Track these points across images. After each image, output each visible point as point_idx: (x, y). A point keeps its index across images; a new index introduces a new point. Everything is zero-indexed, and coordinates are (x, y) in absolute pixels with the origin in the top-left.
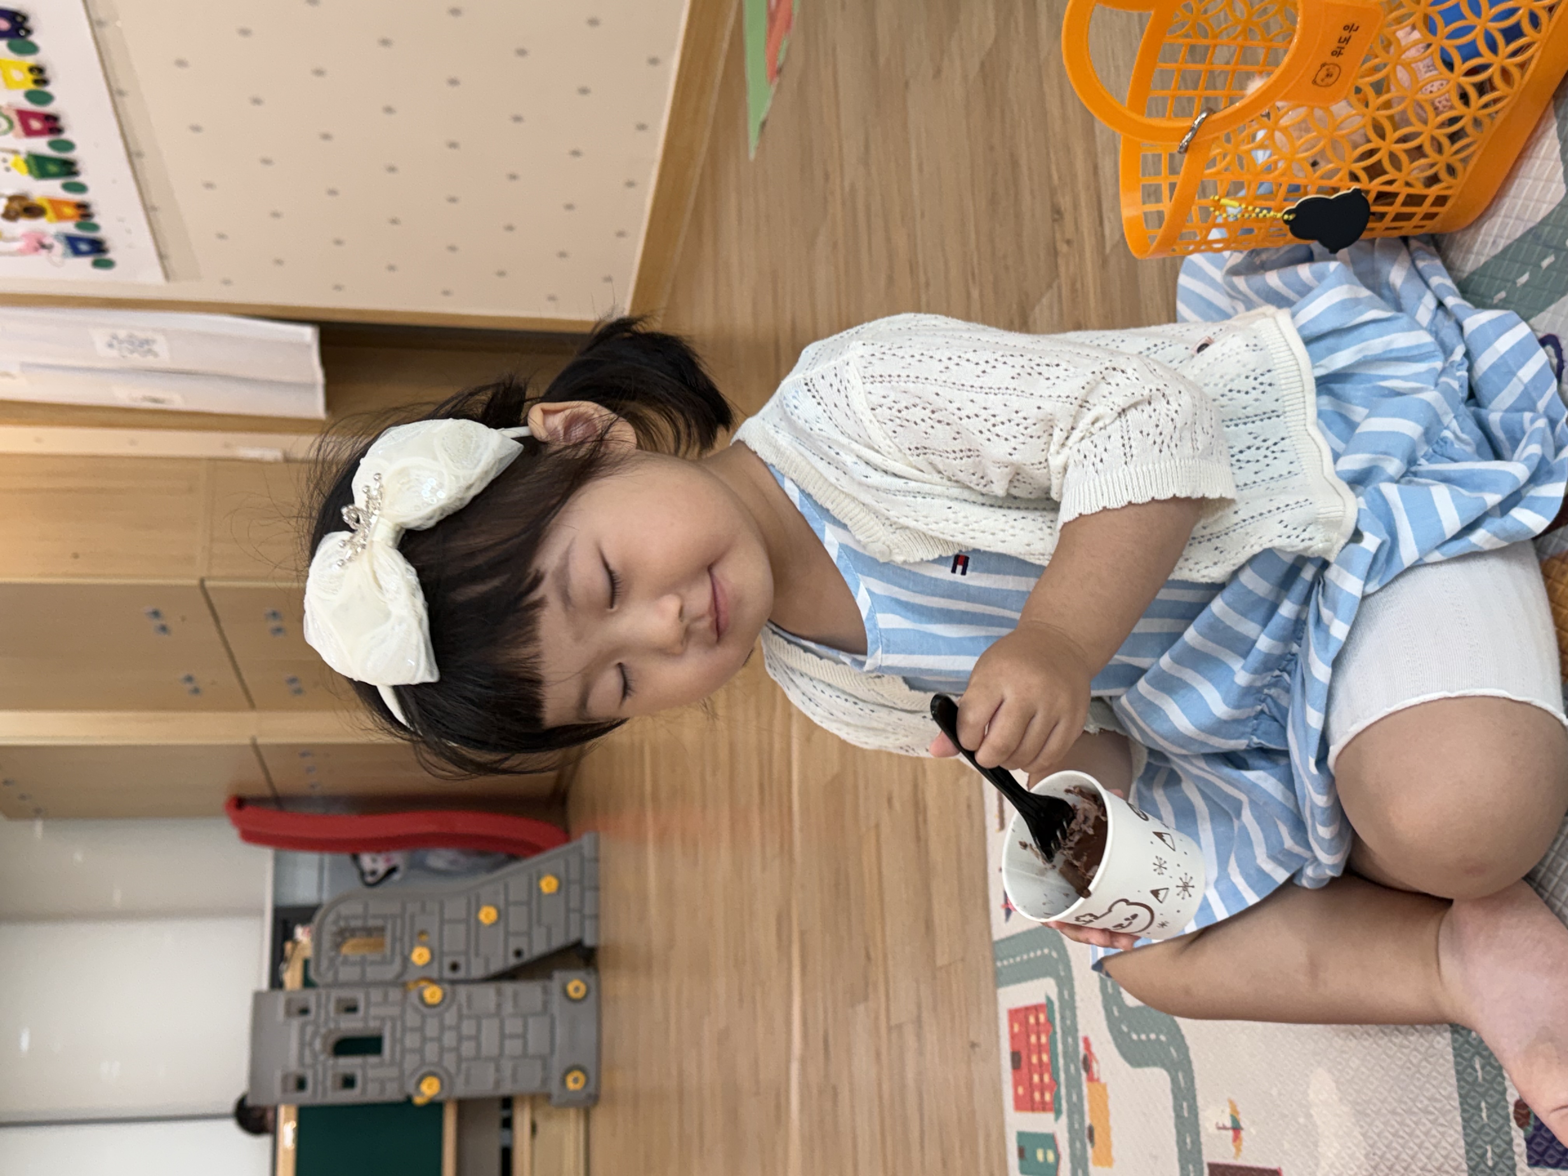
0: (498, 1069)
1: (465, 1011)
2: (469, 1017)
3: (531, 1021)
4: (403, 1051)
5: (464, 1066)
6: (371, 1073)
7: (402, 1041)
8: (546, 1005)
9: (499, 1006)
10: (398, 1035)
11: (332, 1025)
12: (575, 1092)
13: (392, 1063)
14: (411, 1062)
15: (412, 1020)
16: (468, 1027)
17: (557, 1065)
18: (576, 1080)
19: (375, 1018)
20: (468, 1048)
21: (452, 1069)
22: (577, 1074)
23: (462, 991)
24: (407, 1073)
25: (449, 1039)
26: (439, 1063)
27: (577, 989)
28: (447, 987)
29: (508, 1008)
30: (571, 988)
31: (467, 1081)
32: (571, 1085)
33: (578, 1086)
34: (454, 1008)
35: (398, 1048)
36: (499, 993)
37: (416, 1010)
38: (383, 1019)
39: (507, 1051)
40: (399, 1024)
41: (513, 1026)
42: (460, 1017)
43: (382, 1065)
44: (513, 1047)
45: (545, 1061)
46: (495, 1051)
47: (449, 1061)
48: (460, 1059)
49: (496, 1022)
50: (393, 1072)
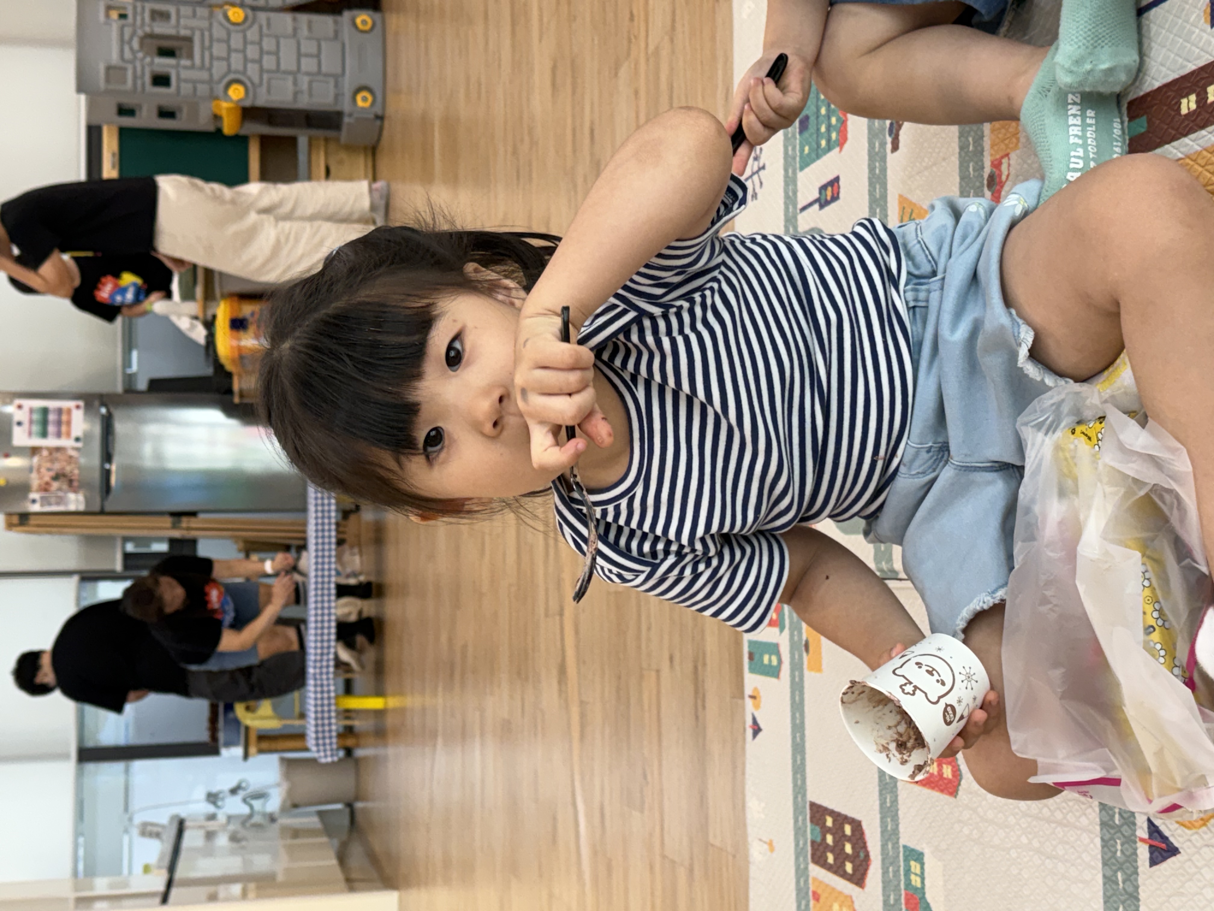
0: (295, 83)
1: (265, 30)
2: (268, 36)
3: (323, 44)
4: (211, 57)
5: (265, 76)
6: (184, 74)
7: (210, 47)
8: (336, 33)
9: (295, 30)
10: (207, 43)
11: (147, 29)
12: (363, 108)
13: (202, 67)
14: (219, 68)
15: (218, 32)
16: (268, 44)
17: (347, 86)
18: (364, 99)
19: (186, 28)
20: (269, 62)
21: (256, 80)
22: (365, 94)
23: (262, 16)
24: (216, 77)
25: (252, 52)
26: (244, 72)
27: (364, 22)
28: (250, 13)
29: (304, 31)
30: (358, 21)
31: (269, 91)
32: (360, 103)
33: (367, 105)
34: (256, 27)
35: (207, 54)
36: (294, 20)
37: (221, 24)
38: (192, 29)
39: (304, 68)
40: (207, 34)
41: (309, 47)
42: (261, 35)
43: (193, 67)
44: (308, 64)
45: (337, 78)
46: (294, 68)
47: (252, 70)
48: (262, 70)
49: (292, 42)
50: (205, 75)
